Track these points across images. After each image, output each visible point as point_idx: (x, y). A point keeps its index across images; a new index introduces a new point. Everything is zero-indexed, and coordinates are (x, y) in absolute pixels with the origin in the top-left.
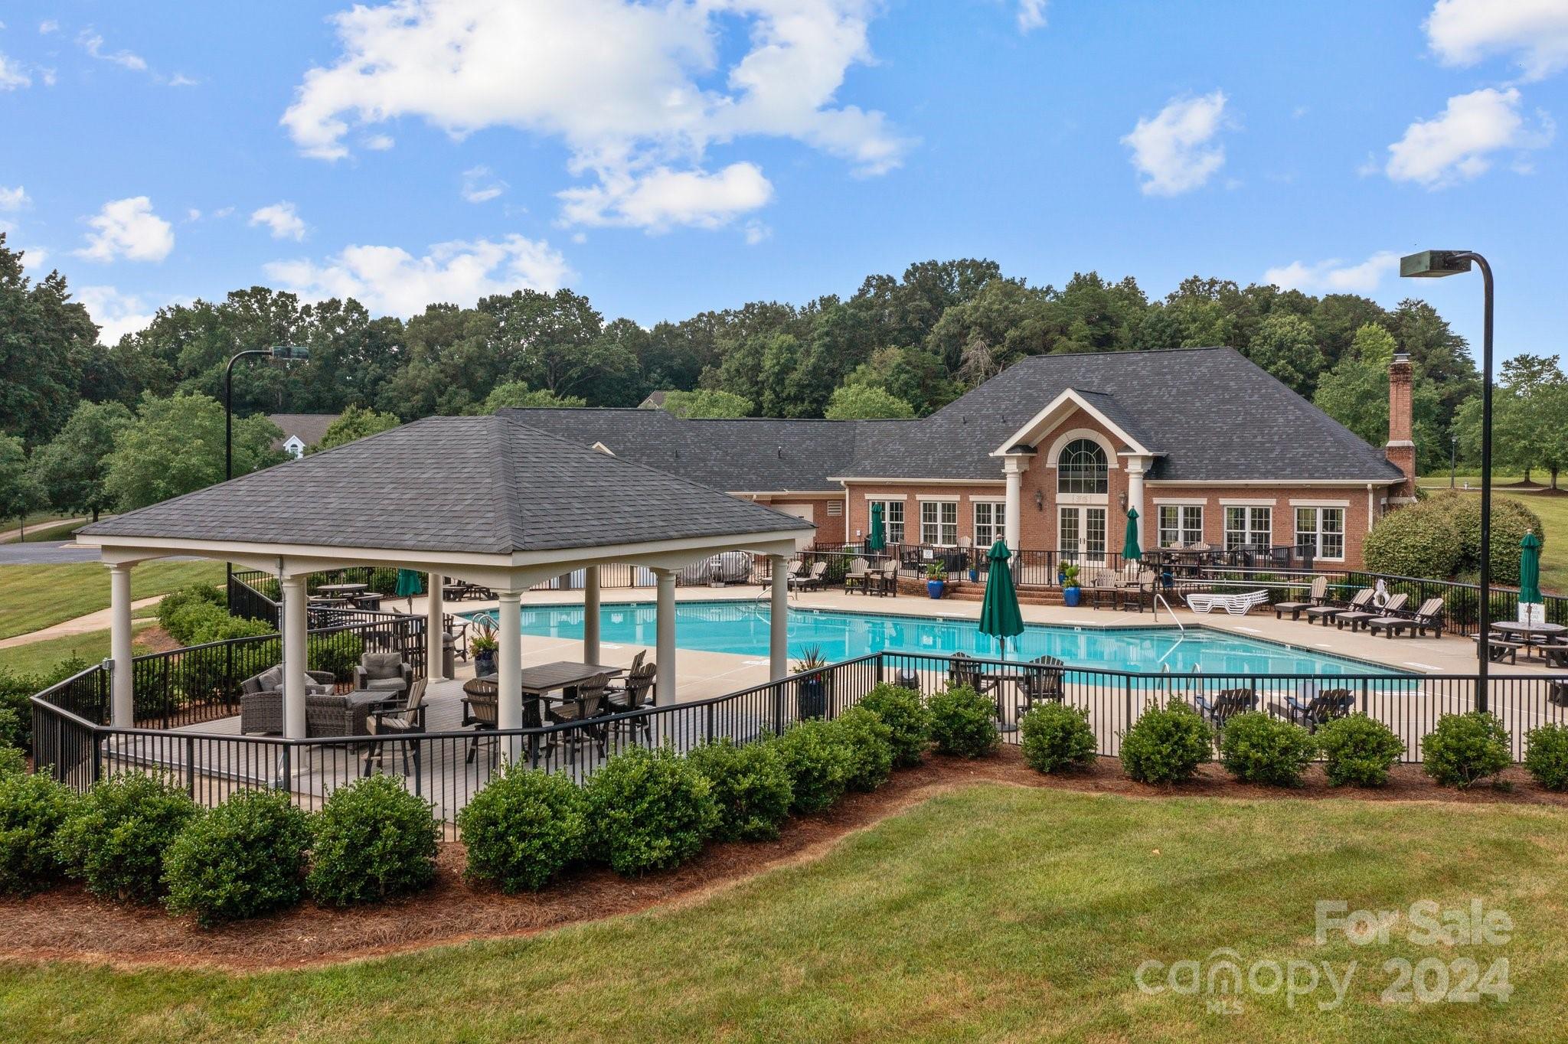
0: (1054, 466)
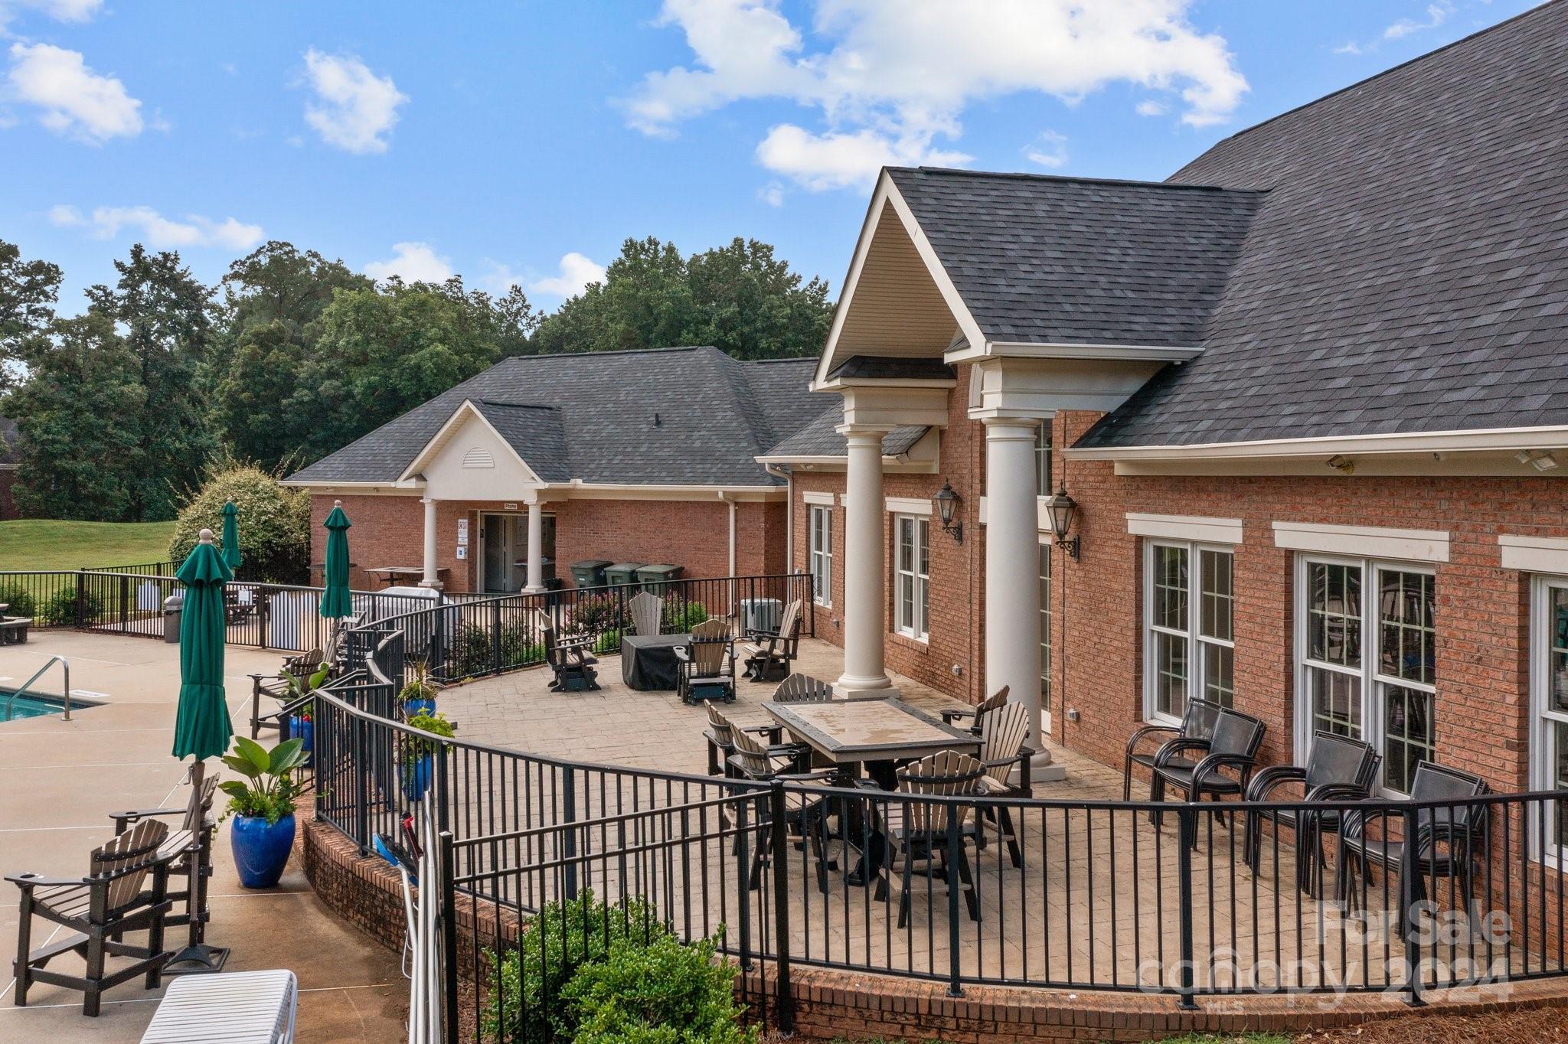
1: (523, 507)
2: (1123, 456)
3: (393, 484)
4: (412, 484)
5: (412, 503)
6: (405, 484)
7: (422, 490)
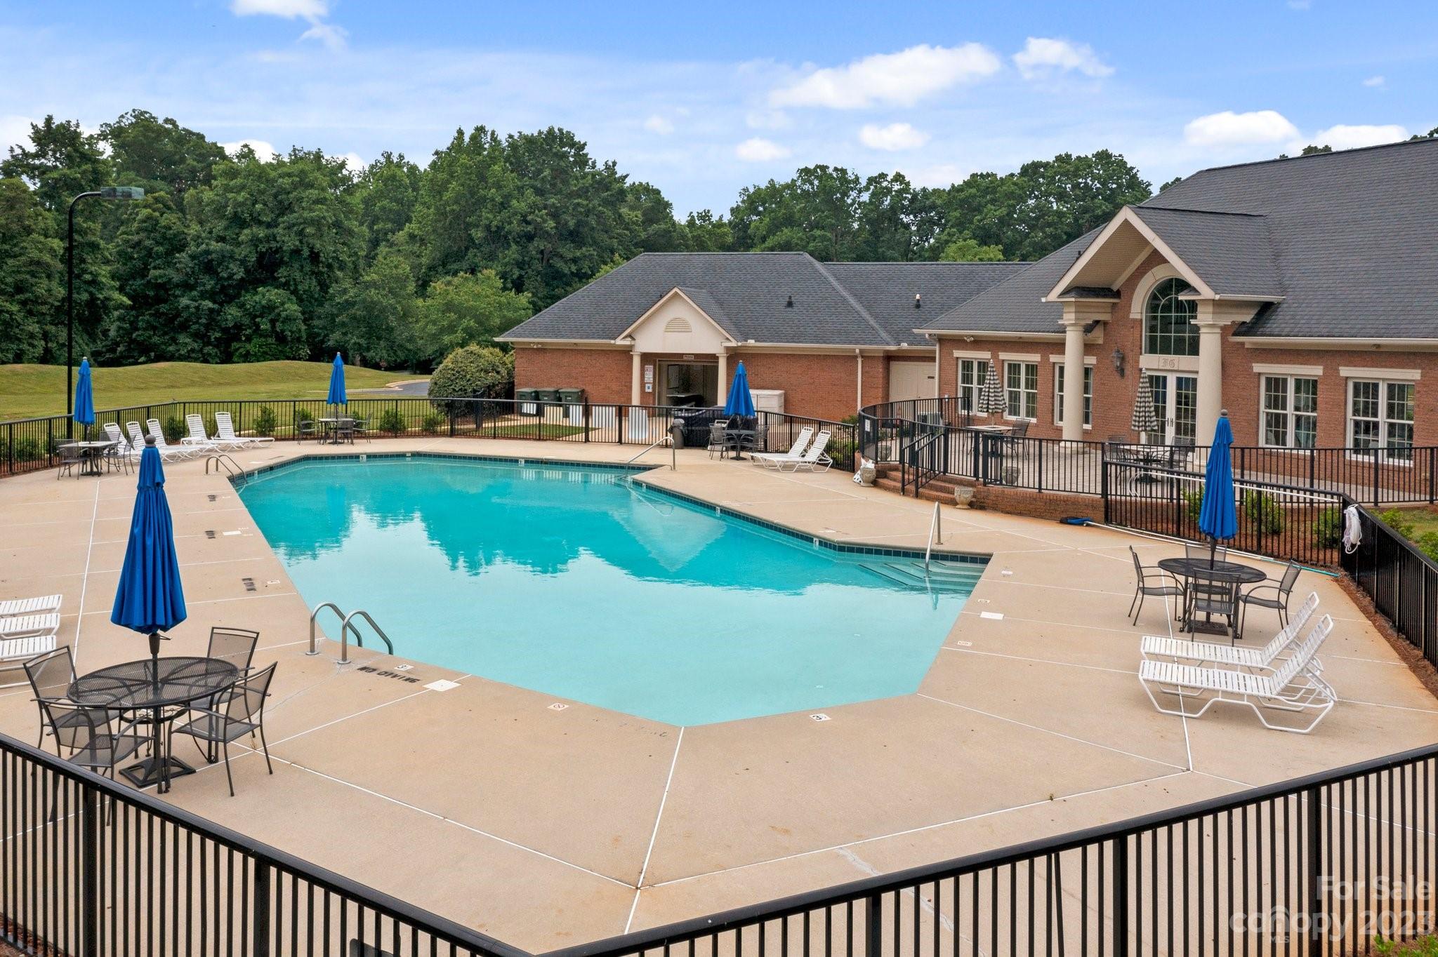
0: (1138, 317)
1: (714, 358)
2: (1248, 340)
3: (612, 342)
4: (628, 342)
5: (626, 353)
6: (619, 342)
7: (632, 346)
